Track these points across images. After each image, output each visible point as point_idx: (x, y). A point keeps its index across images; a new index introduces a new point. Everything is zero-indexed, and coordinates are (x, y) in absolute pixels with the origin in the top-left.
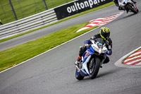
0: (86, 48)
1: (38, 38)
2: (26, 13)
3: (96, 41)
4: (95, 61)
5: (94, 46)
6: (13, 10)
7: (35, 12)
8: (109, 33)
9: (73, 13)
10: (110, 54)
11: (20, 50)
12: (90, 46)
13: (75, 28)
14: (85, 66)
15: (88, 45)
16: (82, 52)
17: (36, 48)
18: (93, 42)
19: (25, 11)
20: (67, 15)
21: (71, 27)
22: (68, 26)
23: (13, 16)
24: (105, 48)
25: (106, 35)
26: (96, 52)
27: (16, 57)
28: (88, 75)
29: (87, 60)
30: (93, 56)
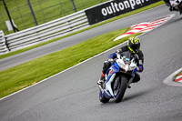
0: (110, 64)
1: (64, 48)
2: (49, 16)
3: (122, 55)
5: (120, 61)
6: (32, 13)
7: (60, 15)
9: (109, 16)
11: (41, 64)
12: (115, 61)
13: (113, 35)
14: (108, 86)
15: (112, 60)
18: (119, 56)
19: (47, 13)
20: (102, 18)
22: (103, 32)
23: (33, 20)
26: (121, 69)
27: (36, 73)
28: (112, 97)
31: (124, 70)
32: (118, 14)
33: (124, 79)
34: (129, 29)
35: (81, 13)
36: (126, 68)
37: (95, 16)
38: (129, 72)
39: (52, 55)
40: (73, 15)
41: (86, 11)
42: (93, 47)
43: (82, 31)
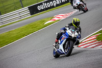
1: (16, 28)
3: (70, 28)
4: (69, 43)
7: (14, 10)
8: (79, 23)
9: (42, 10)
10: (80, 38)
12: (66, 32)
15: (63, 31)
16: (59, 37)
17: (15, 35)
18: (67, 29)
21: (40, 20)
24: (76, 34)
25: (77, 24)
26: (70, 36)
29: (63, 43)
30: (68, 40)
31: (72, 37)
32: (46, 9)
33: (71, 42)
34: (53, 18)
35: (26, 8)
36: (73, 36)
37: (34, 10)
38: (75, 38)
39: (9, 32)
40: (21, 10)
41: (28, 8)
42: (32, 28)
43: (27, 19)
